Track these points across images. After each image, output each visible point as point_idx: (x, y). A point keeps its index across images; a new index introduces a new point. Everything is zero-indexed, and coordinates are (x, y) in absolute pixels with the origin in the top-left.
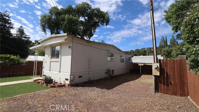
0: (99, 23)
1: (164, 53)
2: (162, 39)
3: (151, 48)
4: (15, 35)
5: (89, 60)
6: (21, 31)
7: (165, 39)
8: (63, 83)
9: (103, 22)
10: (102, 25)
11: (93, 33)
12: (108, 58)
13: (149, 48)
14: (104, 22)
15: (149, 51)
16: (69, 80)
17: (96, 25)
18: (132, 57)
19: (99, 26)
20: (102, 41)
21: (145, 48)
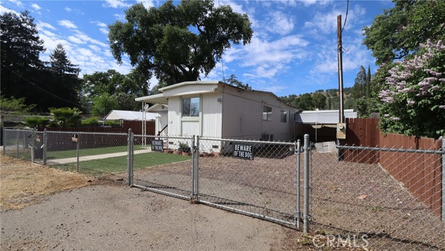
0: (229, 40)
1: (358, 107)
2: (360, 72)
3: (335, 90)
4: (50, 65)
5: (241, 119)
6: (60, 56)
7: (367, 72)
8: (209, 152)
9: (237, 37)
10: (235, 42)
11: (215, 60)
12: (264, 113)
13: (331, 90)
14: (239, 38)
15: (331, 97)
16: (220, 148)
17: (221, 44)
18: (301, 112)
19: (229, 46)
20: (232, 76)
21: (323, 91)
